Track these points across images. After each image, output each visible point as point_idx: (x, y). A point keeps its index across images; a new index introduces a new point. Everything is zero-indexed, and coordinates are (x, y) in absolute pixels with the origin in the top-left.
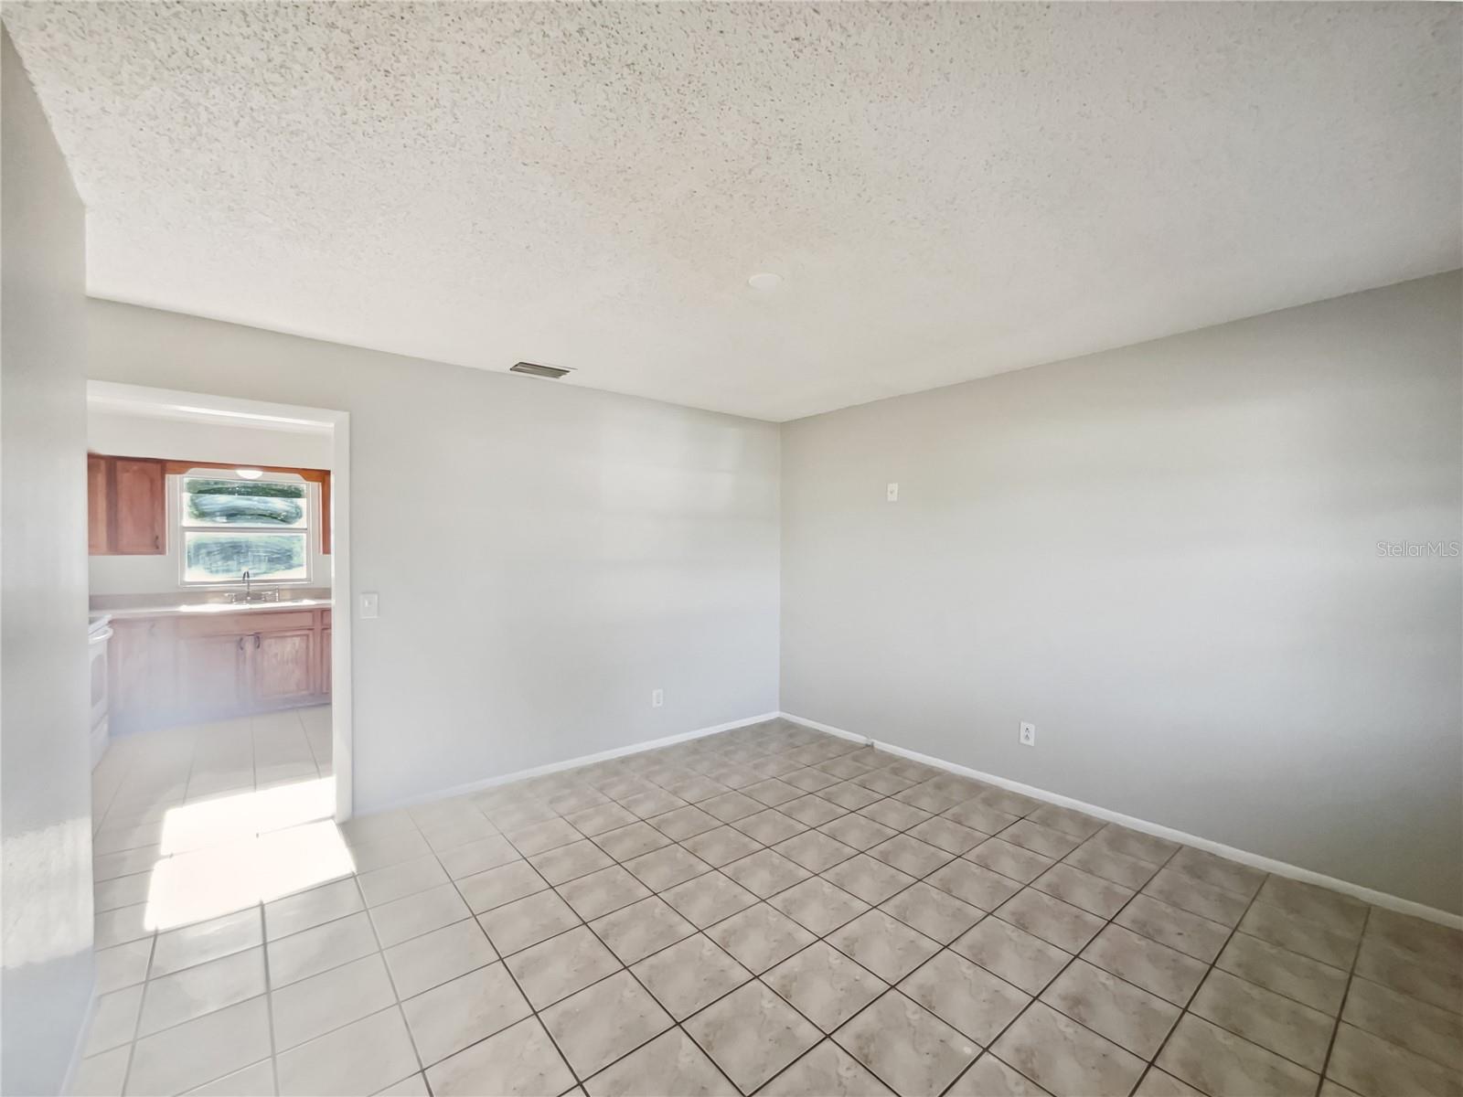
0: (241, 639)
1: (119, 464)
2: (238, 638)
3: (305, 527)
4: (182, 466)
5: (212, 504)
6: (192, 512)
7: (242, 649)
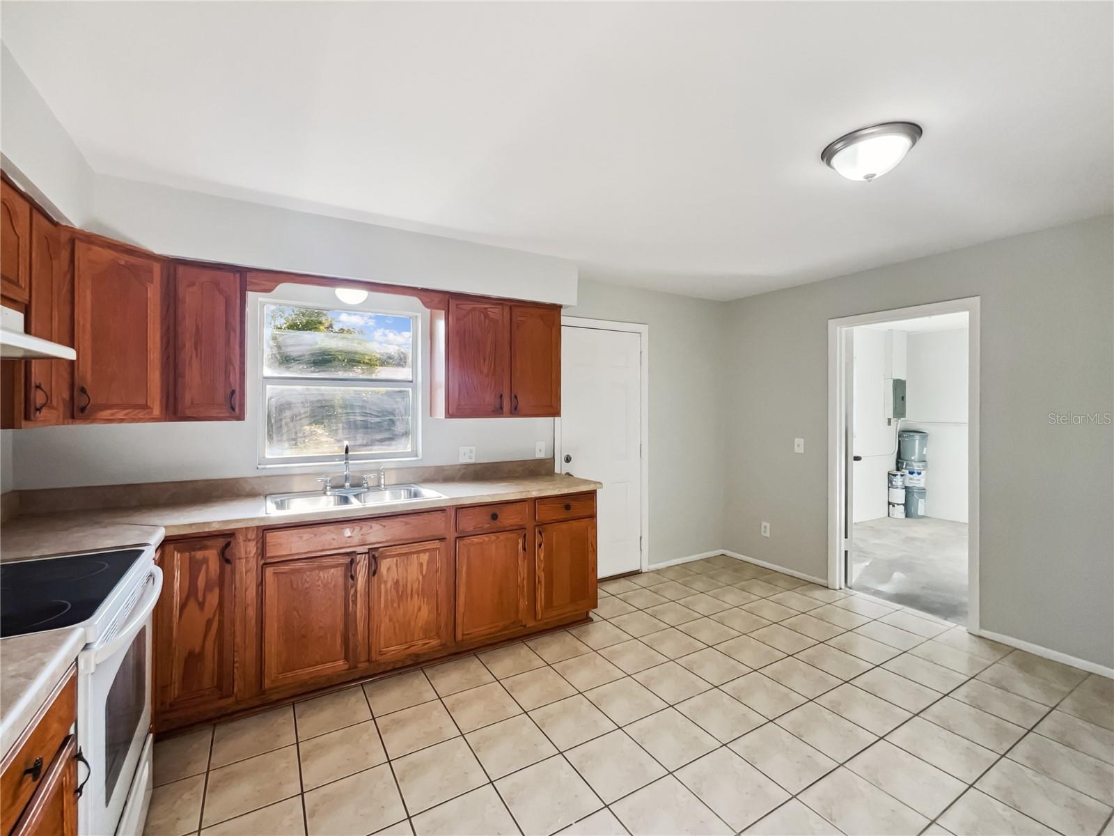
0: (352, 562)
1: (181, 270)
2: (347, 560)
3: (411, 379)
4: (270, 278)
5: (300, 345)
6: (275, 355)
7: (352, 577)
